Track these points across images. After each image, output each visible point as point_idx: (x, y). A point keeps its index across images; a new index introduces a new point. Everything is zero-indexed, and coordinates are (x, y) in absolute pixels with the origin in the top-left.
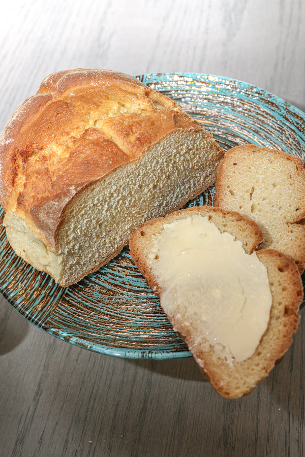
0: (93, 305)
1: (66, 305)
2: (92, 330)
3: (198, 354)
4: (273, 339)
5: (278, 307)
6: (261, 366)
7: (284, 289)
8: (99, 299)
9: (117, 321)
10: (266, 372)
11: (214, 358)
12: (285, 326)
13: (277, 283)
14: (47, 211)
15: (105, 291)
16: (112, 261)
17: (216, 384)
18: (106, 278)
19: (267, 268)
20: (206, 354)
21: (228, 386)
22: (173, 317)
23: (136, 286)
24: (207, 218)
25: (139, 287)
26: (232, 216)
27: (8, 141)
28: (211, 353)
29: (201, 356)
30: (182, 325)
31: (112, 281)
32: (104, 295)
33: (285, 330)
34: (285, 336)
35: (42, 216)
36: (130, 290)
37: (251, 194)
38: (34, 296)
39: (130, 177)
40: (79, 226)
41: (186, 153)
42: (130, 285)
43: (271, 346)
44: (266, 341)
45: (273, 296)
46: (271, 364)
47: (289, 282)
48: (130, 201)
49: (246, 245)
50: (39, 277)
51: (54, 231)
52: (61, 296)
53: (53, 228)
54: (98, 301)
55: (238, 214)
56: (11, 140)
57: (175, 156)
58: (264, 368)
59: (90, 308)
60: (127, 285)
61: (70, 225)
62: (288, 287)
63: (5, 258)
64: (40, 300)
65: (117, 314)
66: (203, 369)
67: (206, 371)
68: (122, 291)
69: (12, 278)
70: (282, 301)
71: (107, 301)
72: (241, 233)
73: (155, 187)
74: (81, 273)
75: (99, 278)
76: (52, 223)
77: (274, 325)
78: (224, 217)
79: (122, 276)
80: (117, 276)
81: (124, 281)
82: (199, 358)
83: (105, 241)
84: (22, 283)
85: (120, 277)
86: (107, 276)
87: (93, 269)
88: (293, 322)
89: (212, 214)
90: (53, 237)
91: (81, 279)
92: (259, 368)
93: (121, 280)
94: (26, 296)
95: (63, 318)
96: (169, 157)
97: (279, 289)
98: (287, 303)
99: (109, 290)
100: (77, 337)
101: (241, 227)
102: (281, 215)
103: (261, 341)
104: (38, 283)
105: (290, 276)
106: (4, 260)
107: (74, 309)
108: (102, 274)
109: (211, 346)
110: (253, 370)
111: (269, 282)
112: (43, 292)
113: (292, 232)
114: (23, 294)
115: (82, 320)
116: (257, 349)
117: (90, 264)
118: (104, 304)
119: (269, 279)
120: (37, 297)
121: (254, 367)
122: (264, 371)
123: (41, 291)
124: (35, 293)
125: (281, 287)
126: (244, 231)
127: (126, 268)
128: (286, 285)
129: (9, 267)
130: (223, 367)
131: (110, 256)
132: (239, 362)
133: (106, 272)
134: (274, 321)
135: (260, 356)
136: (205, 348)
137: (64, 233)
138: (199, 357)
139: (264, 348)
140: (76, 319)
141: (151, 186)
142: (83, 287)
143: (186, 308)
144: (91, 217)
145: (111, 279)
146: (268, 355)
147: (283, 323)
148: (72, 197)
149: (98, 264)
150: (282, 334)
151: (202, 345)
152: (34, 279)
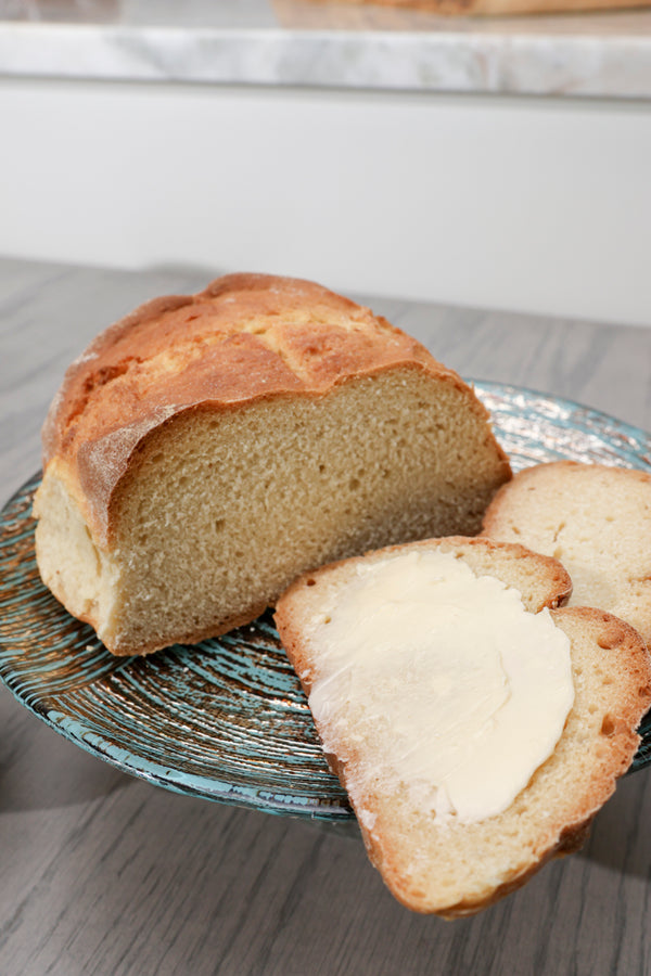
0: (165, 701)
1: (108, 689)
2: (141, 738)
3: (367, 799)
4: (565, 781)
5: (588, 715)
6: (523, 837)
7: (607, 682)
8: (183, 695)
9: (208, 737)
10: (534, 852)
11: (405, 812)
12: (599, 755)
13: (592, 670)
14: (106, 446)
15: (200, 684)
16: (233, 634)
17: (395, 871)
18: (212, 662)
19: (573, 641)
20: (387, 801)
21: (425, 876)
22: (329, 724)
23: (271, 687)
24: (452, 554)
25: (278, 689)
26: (507, 551)
27: (88, 358)
28: (400, 800)
29: (372, 806)
30: (346, 739)
31: (223, 670)
32: (196, 691)
33: (598, 765)
34: (594, 778)
35: (95, 458)
36: (256, 692)
37: (556, 535)
38: (47, 658)
39: (300, 431)
40: (171, 505)
41: (430, 430)
42: (259, 682)
43: (557, 797)
44: (547, 785)
45: (577, 695)
46: (550, 835)
47: (621, 668)
48: (295, 494)
49: (530, 599)
50: (74, 635)
51: (111, 491)
52: (104, 674)
53: (111, 483)
54: (180, 698)
55: (522, 547)
56: (94, 356)
57: (406, 425)
58: (530, 844)
59: (156, 705)
60: (253, 681)
61: (150, 494)
62: (618, 677)
63: (20, 587)
64: (55, 667)
65: (212, 726)
66: (370, 832)
67: (376, 838)
68: (237, 691)
69: (18, 619)
70: (599, 705)
71: (199, 701)
72: (522, 578)
73: (354, 484)
74: (161, 635)
75: (199, 660)
76: (109, 469)
77: (572, 753)
78: (490, 553)
79: (248, 664)
80: (236, 662)
81: (250, 674)
82: (367, 808)
83: (225, 574)
84: (33, 632)
85: (243, 665)
86: (215, 659)
87: (188, 636)
88: (621, 748)
89: (467, 549)
90: (107, 506)
91: (157, 649)
92: (516, 842)
93: (243, 670)
94: (30, 652)
95: (89, 705)
96: (393, 422)
97: (594, 682)
98: (611, 710)
99: (209, 683)
100: (100, 735)
101: (524, 568)
102: (617, 567)
103: (531, 783)
104: (67, 643)
105: (625, 656)
106: (17, 591)
107: (122, 698)
108: (206, 654)
109: (402, 785)
110: (499, 844)
111: (572, 667)
112: (70, 658)
113: (638, 595)
114: (25, 647)
115: (128, 719)
116: (517, 799)
117: (184, 621)
118: (192, 705)
119: (572, 660)
120: (51, 661)
121: (502, 838)
122: (530, 850)
123: (66, 655)
124: (52, 655)
125: (602, 677)
126: (529, 574)
127: (262, 651)
128: (613, 673)
129: (22, 603)
130: (421, 833)
131: (232, 621)
132: (467, 822)
133: (217, 651)
134: (572, 745)
135: (524, 814)
136: (388, 788)
137: (133, 506)
138: (367, 806)
139: (536, 800)
140: (116, 715)
141: (347, 477)
142: (157, 669)
143: (363, 708)
144: (199, 493)
145: (224, 665)
146: (546, 814)
147: (594, 750)
148: (163, 421)
149: (201, 627)
150: (588, 773)
151: (381, 783)
152: (63, 634)
